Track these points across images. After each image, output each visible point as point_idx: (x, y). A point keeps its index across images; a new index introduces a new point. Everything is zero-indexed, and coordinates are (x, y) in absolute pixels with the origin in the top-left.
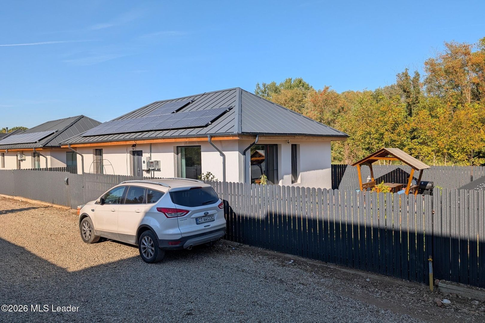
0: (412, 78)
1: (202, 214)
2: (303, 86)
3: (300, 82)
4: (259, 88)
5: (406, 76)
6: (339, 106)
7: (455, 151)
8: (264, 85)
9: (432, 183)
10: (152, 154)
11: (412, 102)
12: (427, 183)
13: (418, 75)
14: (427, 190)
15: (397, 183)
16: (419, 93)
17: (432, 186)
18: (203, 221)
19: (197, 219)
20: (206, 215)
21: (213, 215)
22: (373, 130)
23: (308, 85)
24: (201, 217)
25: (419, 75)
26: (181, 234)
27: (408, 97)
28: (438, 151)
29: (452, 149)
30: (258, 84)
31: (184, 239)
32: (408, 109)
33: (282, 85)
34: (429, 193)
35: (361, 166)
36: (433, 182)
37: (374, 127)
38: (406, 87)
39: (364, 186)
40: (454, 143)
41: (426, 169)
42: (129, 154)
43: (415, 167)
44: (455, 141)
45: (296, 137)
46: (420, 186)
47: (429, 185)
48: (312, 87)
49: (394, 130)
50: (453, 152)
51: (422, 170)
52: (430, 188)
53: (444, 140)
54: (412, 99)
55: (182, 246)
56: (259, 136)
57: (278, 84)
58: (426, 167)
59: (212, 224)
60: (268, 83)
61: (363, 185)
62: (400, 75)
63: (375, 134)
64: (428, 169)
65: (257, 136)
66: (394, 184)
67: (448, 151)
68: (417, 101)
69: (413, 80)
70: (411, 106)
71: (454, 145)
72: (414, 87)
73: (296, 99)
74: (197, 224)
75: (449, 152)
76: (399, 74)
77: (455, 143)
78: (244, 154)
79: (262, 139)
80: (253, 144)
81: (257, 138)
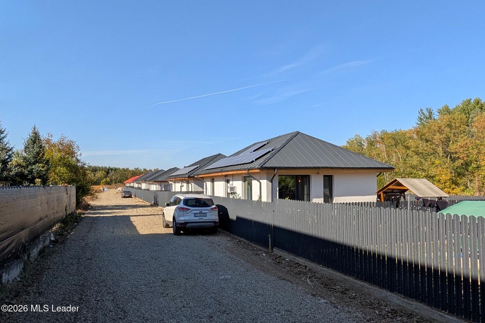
1: (198, 212)
10: (234, 182)
18: (199, 215)
19: (195, 214)
20: (201, 213)
21: (206, 213)
24: (198, 213)
26: (185, 220)
31: (186, 223)
42: (224, 182)
55: (185, 226)
59: (204, 218)
65: (276, 169)
74: (195, 216)
78: (272, 182)
79: (282, 171)
80: (275, 175)
81: (276, 171)
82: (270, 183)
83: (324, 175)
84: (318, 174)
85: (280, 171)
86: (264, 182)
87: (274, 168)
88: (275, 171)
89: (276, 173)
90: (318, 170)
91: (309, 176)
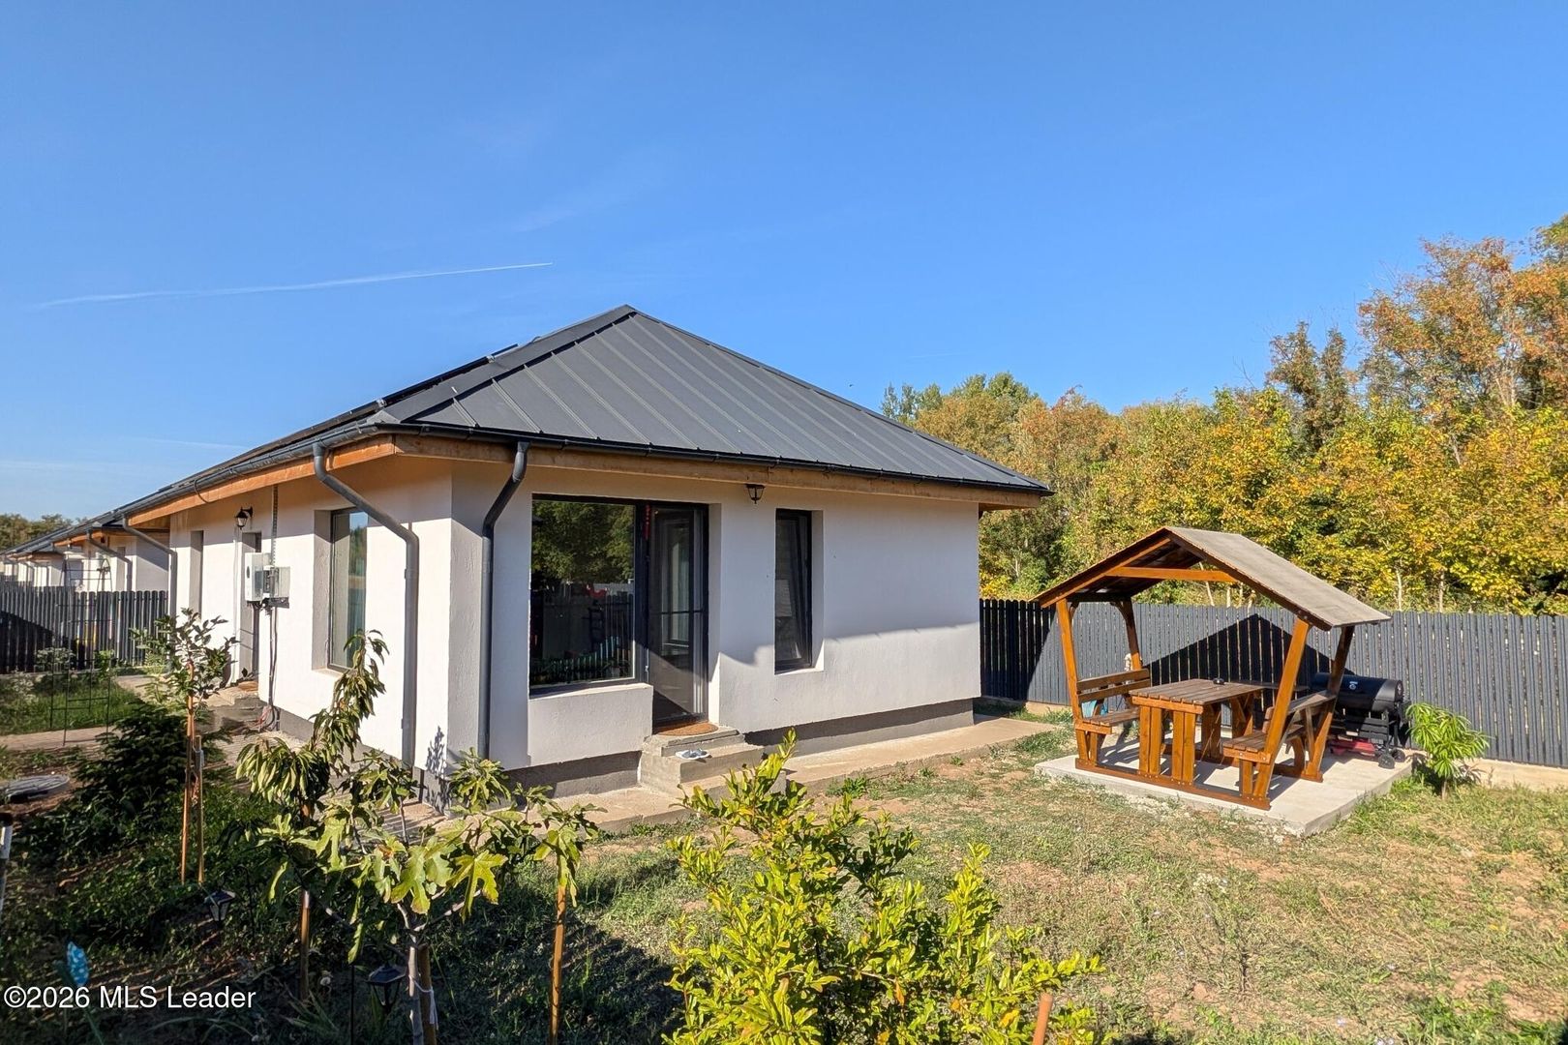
0: (1320, 352)
2: (1012, 394)
3: (1006, 383)
4: (894, 398)
5: (1302, 342)
6: (1100, 439)
7: (1472, 569)
8: (907, 391)
9: (1396, 684)
10: (278, 541)
11: (1320, 419)
12: (1375, 684)
13: (1338, 340)
14: (1377, 715)
15: (1235, 679)
16: (1343, 393)
17: (1399, 699)
22: (1190, 499)
23: (1026, 391)
25: (1342, 342)
27: (1311, 405)
28: (1413, 568)
29: (1464, 561)
30: (891, 389)
32: (1309, 442)
33: (956, 393)
34: (1385, 730)
35: (1075, 605)
36: (1400, 682)
37: (1193, 490)
38: (1301, 376)
39: (1085, 692)
40: (1470, 539)
41: (1366, 623)
42: (240, 544)
43: (1308, 614)
44: (1472, 532)
45: (777, 474)
46: (1339, 696)
47: (1385, 694)
48: (1037, 395)
49: (1254, 495)
50: (1468, 572)
51: (1348, 630)
52: (1387, 707)
53: (1432, 530)
54: (1320, 412)
56: (530, 448)
57: (945, 392)
58: (1367, 614)
60: (920, 388)
61: (1081, 686)
62: (1283, 341)
63: (1196, 510)
64: (1374, 623)
65: (519, 447)
66: (1221, 683)
67: (1448, 566)
68: (1338, 420)
69: (1324, 357)
70: (1318, 433)
71: (1471, 547)
72: (1328, 376)
73: (980, 421)
75: (1452, 570)
76: (1278, 338)
77: (1473, 540)
78: (488, 531)
79: (562, 463)
80: (510, 487)
81: (519, 456)
82: (478, 543)
83: (778, 511)
84: (755, 499)
85: (545, 462)
86: (437, 535)
87: (506, 441)
88: (512, 460)
89: (522, 475)
90: (763, 475)
91: (704, 509)
